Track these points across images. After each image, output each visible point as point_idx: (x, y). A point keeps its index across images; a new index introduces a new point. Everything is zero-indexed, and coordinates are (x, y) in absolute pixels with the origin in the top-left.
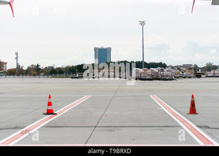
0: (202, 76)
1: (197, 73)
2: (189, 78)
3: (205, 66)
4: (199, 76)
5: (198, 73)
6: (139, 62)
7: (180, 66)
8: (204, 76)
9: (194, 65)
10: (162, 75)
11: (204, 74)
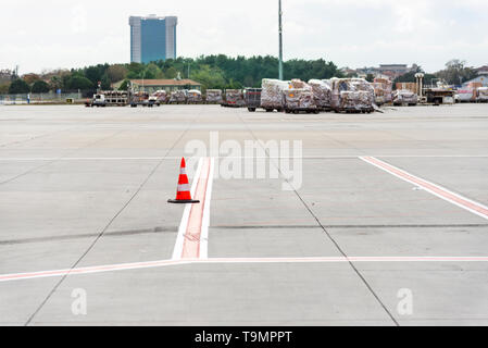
0: (446, 99)
1: (430, 92)
2: (410, 104)
3: (444, 68)
4: (435, 99)
5: (435, 93)
6: (260, 57)
7: (373, 69)
8: (450, 100)
9: (410, 66)
10: (343, 100)
11: (450, 94)
